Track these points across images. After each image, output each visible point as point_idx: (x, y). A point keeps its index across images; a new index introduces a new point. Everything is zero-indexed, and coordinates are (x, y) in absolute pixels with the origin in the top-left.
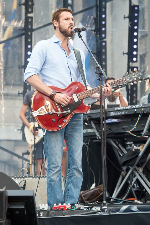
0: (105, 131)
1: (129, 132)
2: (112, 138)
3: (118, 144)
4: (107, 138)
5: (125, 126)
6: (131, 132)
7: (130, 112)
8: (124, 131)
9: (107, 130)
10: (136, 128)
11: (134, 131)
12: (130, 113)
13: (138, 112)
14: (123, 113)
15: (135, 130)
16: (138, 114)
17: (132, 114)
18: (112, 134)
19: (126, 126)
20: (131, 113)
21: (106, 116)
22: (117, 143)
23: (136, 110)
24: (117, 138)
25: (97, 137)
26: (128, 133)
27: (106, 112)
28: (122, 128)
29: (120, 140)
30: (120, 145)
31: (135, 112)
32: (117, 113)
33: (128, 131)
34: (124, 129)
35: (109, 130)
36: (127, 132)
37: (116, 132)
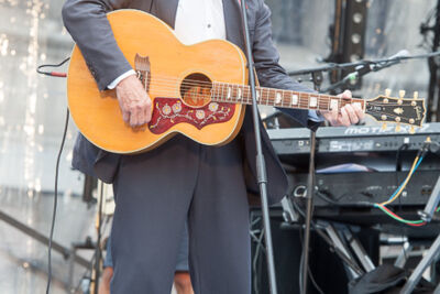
0: (310, 197)
1: (381, 206)
2: (331, 220)
3: (351, 240)
4: (315, 218)
5: (372, 188)
6: (387, 206)
7: (391, 145)
8: (367, 203)
9: (315, 194)
10: (405, 194)
11: (397, 203)
12: (388, 148)
13: (412, 148)
14: (369, 146)
15: (403, 203)
16: (414, 153)
17: (395, 152)
18: (330, 207)
19: (377, 187)
20: (394, 148)
21: (316, 151)
22: (349, 237)
23: (407, 140)
24: (348, 222)
25: (284, 214)
26: (378, 208)
27: (318, 139)
28: (363, 193)
29: (356, 229)
30: (355, 246)
31: (406, 145)
32: (349, 145)
33: (380, 202)
34: (369, 195)
35: (324, 196)
36: (376, 205)
37: (343, 202)
